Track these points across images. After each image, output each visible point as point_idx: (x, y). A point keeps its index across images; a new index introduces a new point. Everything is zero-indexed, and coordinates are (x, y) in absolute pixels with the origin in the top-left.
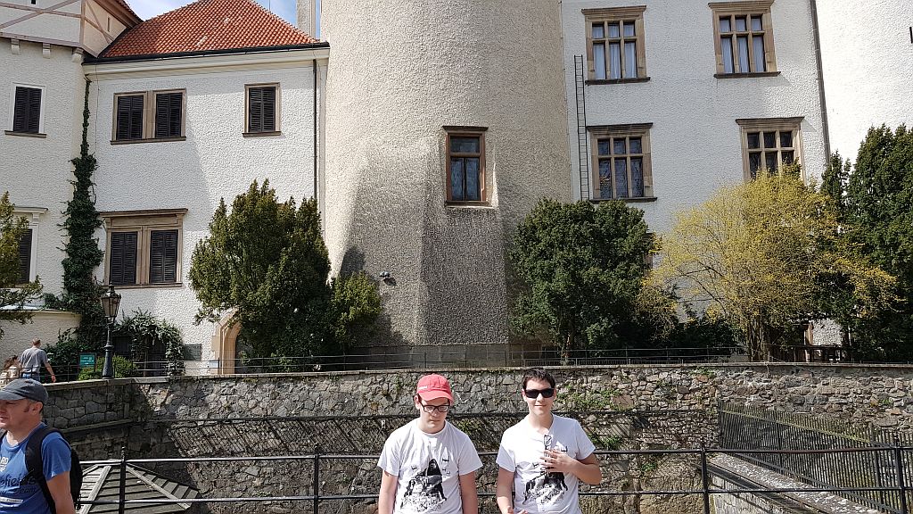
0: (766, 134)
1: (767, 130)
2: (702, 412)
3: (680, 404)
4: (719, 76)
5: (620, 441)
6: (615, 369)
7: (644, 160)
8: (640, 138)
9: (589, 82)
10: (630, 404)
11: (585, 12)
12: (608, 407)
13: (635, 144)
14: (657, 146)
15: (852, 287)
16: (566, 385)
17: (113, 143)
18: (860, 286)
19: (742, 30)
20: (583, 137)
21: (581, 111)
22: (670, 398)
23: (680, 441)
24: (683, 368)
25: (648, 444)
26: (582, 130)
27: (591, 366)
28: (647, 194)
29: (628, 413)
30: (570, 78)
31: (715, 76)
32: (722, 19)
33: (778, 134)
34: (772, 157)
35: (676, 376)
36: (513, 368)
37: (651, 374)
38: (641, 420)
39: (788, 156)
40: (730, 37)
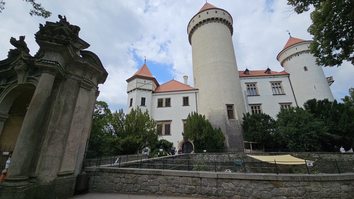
9: (248, 96)
11: (245, 83)
13: (258, 107)
14: (263, 108)
17: (157, 107)
19: (276, 86)
20: (248, 106)
21: (247, 101)
30: (244, 95)
31: (273, 95)
32: (272, 84)
40: (274, 88)
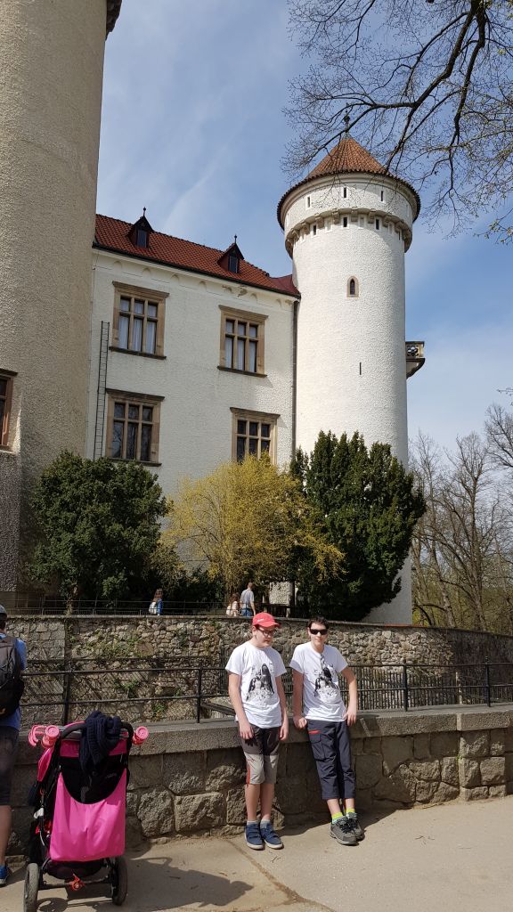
0: (251, 423)
1: (253, 420)
2: (207, 658)
3: (191, 651)
4: (221, 368)
5: (139, 685)
6: (141, 619)
7: (154, 429)
8: (151, 409)
9: (113, 349)
10: (151, 651)
11: (116, 284)
12: (132, 653)
13: (147, 412)
14: (166, 417)
15: (314, 559)
16: (95, 634)
18: (320, 558)
19: (242, 335)
20: (101, 397)
21: (102, 373)
22: (184, 645)
23: (188, 683)
24: (196, 619)
25: (163, 688)
26: (102, 391)
27: (120, 616)
28: (153, 459)
29: (149, 659)
30: (95, 340)
31: (218, 367)
32: (228, 320)
33: (260, 426)
34: (254, 442)
35: (190, 626)
36: (48, 616)
37: (170, 624)
38: (159, 665)
39: (266, 444)
40: (232, 338)
